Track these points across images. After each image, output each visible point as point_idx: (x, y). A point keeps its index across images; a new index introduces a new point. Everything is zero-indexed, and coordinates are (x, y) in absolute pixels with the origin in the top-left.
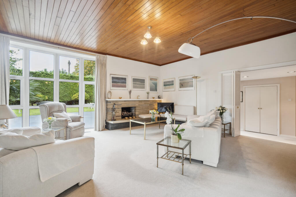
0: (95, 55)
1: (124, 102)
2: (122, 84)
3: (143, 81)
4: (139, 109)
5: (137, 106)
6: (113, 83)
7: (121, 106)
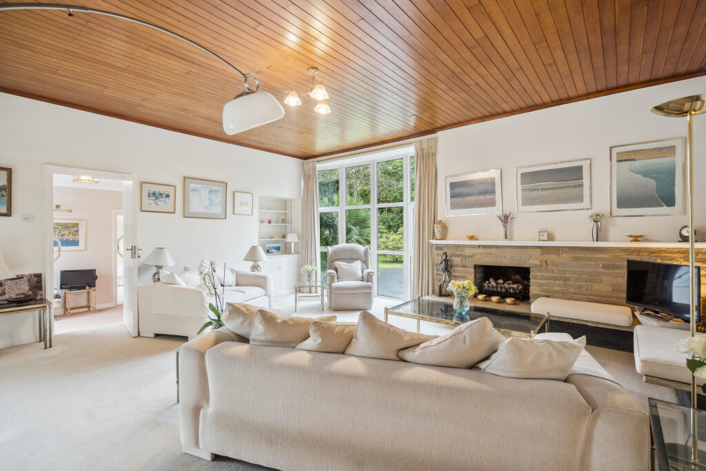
0: (412, 143)
1: (481, 250)
2: (481, 198)
3: (573, 174)
4: (543, 278)
5: (536, 266)
6: (454, 199)
7: (471, 259)
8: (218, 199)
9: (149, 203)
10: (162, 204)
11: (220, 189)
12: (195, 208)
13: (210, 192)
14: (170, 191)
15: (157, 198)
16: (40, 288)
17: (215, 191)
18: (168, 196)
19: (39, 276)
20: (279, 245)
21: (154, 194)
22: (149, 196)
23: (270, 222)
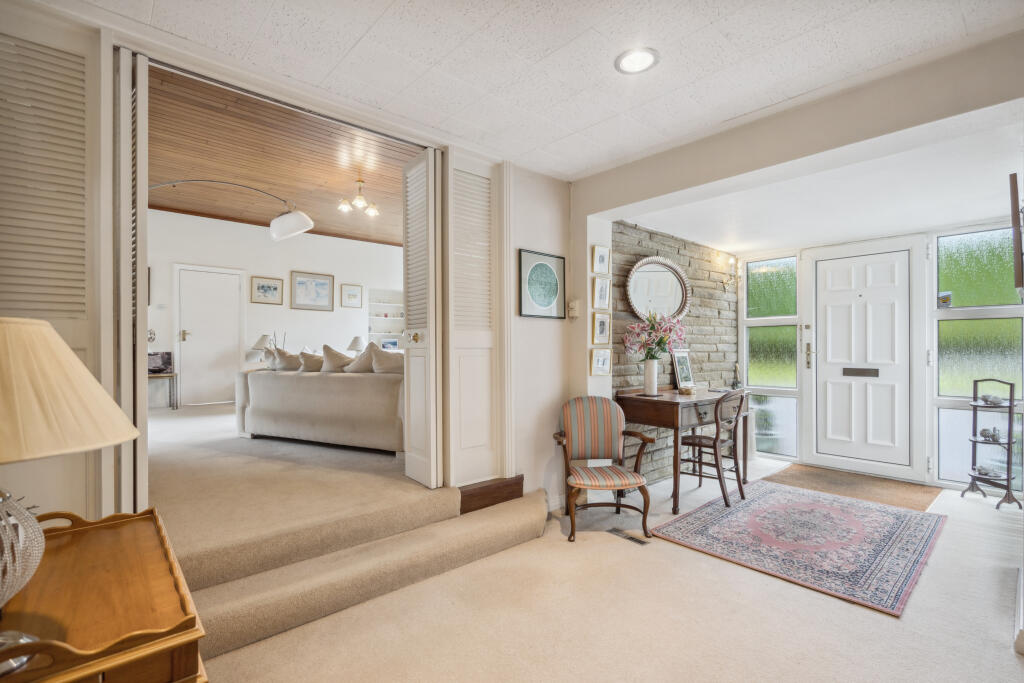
8: (325, 292)
9: (259, 295)
10: (272, 297)
11: (327, 281)
12: (301, 300)
13: (316, 285)
14: (278, 284)
15: (265, 291)
16: (170, 364)
17: (323, 284)
18: (275, 289)
19: (169, 354)
20: (395, 340)
21: (263, 287)
22: (258, 289)
23: (386, 316)
